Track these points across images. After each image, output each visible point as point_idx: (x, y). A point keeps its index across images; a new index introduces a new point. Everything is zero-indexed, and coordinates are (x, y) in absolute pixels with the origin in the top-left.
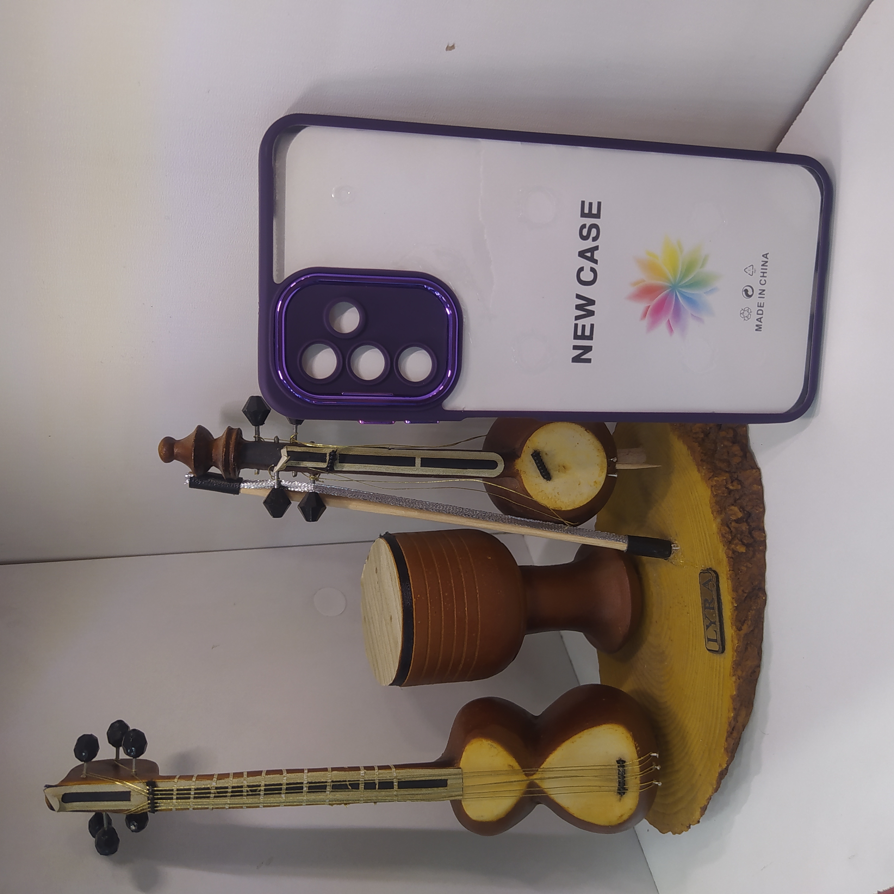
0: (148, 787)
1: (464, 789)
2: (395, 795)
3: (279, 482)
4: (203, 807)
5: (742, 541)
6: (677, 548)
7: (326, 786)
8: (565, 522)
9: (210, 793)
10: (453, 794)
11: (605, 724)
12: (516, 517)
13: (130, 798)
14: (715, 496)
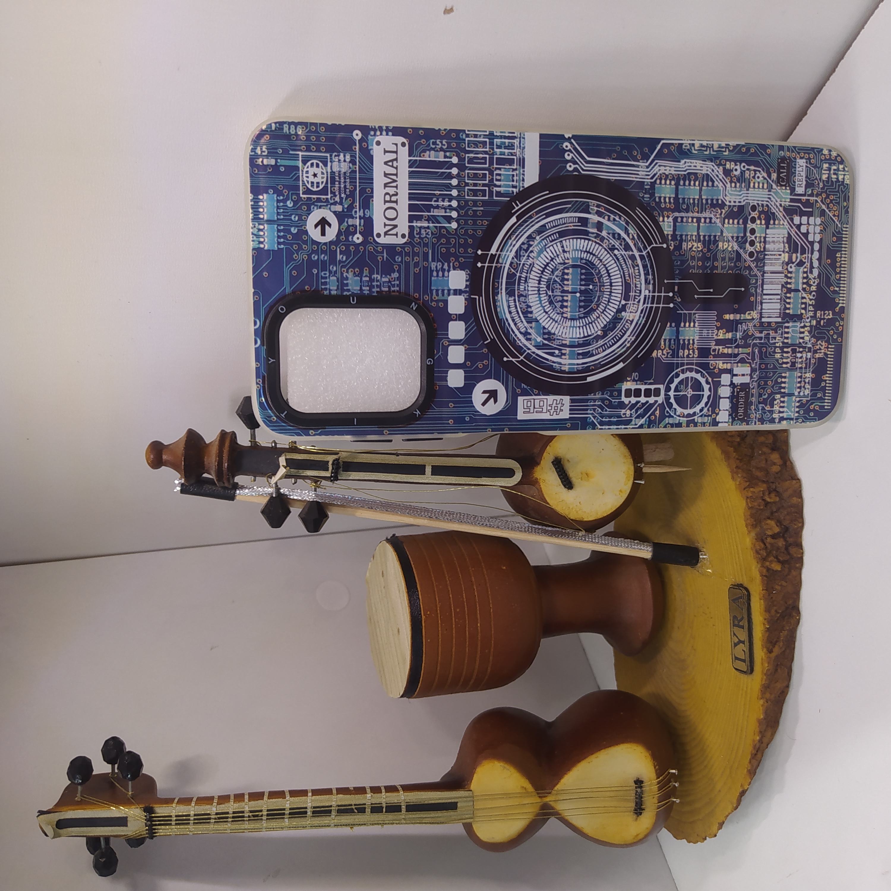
0: (145, 813)
1: (474, 813)
2: (403, 819)
4: (203, 832)
5: (777, 558)
6: (704, 557)
7: (331, 810)
9: (210, 819)
10: (464, 817)
11: (623, 742)
13: (127, 823)
14: (750, 508)
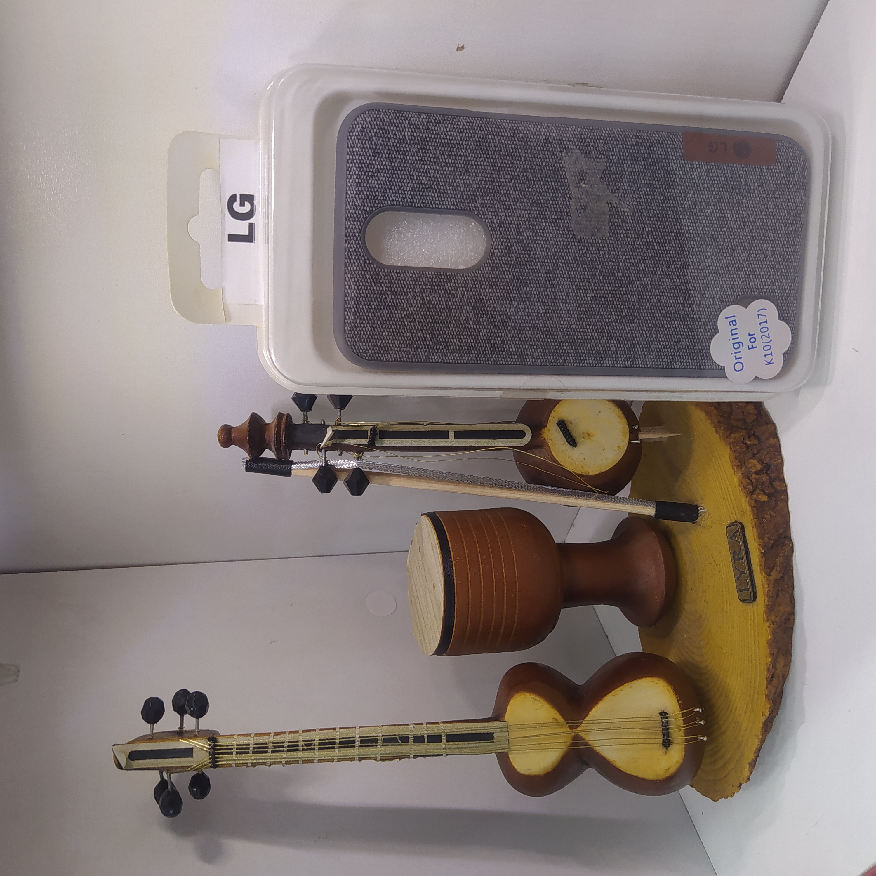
0: (209, 742)
1: (510, 742)
2: (444, 749)
3: (326, 462)
4: (261, 761)
5: (763, 491)
6: (704, 510)
7: (377, 740)
8: (593, 488)
9: (267, 748)
10: (500, 747)
11: (645, 677)
12: (547, 486)
13: (193, 755)
14: (735, 451)
